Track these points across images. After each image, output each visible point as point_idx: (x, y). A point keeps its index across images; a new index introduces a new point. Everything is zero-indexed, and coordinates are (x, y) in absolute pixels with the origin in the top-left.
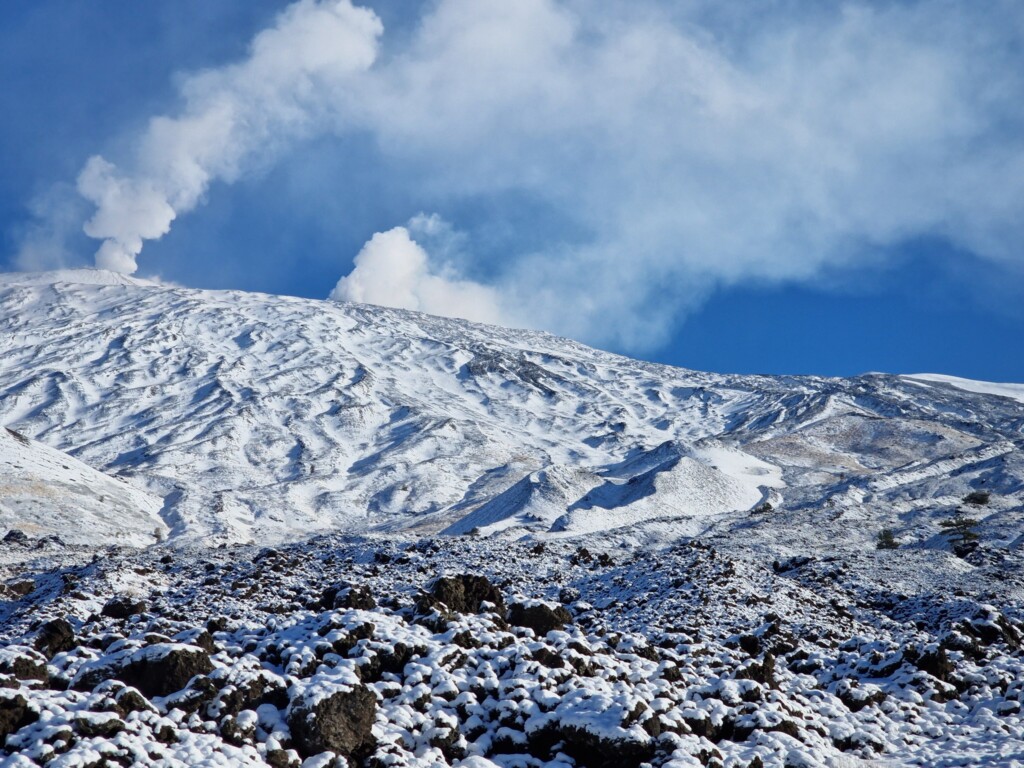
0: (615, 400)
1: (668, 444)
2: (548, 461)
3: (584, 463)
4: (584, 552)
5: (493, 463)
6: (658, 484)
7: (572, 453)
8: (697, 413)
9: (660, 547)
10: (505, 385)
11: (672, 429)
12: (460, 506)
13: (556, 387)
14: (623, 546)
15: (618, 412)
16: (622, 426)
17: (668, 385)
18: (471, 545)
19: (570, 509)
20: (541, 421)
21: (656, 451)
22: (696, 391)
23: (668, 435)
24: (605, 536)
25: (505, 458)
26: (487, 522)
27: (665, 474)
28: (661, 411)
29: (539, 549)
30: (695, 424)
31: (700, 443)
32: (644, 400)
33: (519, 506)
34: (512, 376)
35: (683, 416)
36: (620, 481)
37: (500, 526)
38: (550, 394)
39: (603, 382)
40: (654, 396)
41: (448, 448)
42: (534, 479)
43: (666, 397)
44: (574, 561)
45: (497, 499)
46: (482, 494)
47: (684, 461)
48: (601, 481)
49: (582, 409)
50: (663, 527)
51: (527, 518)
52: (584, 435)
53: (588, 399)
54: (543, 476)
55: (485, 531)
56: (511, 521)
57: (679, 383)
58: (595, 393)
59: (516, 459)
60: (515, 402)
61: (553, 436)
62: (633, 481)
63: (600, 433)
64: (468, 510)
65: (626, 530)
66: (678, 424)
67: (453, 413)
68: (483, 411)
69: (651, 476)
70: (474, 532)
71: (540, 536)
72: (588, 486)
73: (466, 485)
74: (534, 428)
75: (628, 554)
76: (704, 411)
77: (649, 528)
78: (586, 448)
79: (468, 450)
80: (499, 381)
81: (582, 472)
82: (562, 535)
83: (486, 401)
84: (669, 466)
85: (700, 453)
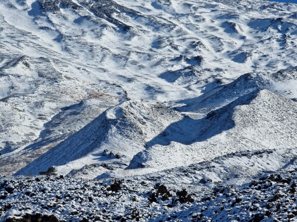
0: (191, 34)
1: (246, 77)
2: (125, 97)
3: (161, 98)
4: (162, 189)
5: (68, 100)
6: (237, 118)
7: (149, 88)
8: (275, 45)
9: (240, 182)
10: (78, 21)
11: (249, 62)
12: (36, 145)
13: (130, 22)
14: (204, 181)
15: (193, 45)
16: (198, 60)
17: (244, 17)
18: (47, 185)
19: (148, 146)
20: (116, 57)
21: (234, 85)
22: (274, 23)
23: (246, 68)
24: (184, 172)
25: (80, 95)
26: (64, 161)
27: (244, 108)
28: (239, 43)
29: (116, 187)
30: (273, 56)
31: (279, 75)
32: (221, 33)
33: (96, 144)
34: (85, 12)
35: (261, 48)
36: (198, 115)
37: (77, 164)
38: (125, 29)
39: (178, 16)
40: (231, 29)
41: (22, 87)
42: (111, 115)
43: (244, 29)
44: (152, 198)
45: (73, 136)
46: (57, 132)
47: (263, 93)
48: (179, 117)
49: (157, 44)
50: (243, 161)
51: (104, 156)
52: (160, 70)
53: (163, 33)
54: (120, 112)
55: (61, 170)
56: (88, 160)
57: (256, 15)
58: (170, 27)
59: (91, 96)
60: (89, 38)
61: (129, 72)
62: (211, 116)
63: (177, 67)
64: (44, 150)
65: (206, 165)
66: (256, 56)
67: (26, 51)
68: (56, 47)
69: (229, 110)
70: (50, 171)
71: (118, 173)
72: (166, 122)
73: (41, 124)
74: (109, 64)
75: (208, 190)
76: (283, 42)
77: (230, 162)
78: (163, 82)
79: (42, 88)
80: (72, 17)
81: (159, 107)
82: (140, 172)
83: (60, 38)
84: (248, 100)
85: (279, 86)
